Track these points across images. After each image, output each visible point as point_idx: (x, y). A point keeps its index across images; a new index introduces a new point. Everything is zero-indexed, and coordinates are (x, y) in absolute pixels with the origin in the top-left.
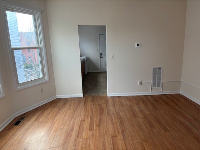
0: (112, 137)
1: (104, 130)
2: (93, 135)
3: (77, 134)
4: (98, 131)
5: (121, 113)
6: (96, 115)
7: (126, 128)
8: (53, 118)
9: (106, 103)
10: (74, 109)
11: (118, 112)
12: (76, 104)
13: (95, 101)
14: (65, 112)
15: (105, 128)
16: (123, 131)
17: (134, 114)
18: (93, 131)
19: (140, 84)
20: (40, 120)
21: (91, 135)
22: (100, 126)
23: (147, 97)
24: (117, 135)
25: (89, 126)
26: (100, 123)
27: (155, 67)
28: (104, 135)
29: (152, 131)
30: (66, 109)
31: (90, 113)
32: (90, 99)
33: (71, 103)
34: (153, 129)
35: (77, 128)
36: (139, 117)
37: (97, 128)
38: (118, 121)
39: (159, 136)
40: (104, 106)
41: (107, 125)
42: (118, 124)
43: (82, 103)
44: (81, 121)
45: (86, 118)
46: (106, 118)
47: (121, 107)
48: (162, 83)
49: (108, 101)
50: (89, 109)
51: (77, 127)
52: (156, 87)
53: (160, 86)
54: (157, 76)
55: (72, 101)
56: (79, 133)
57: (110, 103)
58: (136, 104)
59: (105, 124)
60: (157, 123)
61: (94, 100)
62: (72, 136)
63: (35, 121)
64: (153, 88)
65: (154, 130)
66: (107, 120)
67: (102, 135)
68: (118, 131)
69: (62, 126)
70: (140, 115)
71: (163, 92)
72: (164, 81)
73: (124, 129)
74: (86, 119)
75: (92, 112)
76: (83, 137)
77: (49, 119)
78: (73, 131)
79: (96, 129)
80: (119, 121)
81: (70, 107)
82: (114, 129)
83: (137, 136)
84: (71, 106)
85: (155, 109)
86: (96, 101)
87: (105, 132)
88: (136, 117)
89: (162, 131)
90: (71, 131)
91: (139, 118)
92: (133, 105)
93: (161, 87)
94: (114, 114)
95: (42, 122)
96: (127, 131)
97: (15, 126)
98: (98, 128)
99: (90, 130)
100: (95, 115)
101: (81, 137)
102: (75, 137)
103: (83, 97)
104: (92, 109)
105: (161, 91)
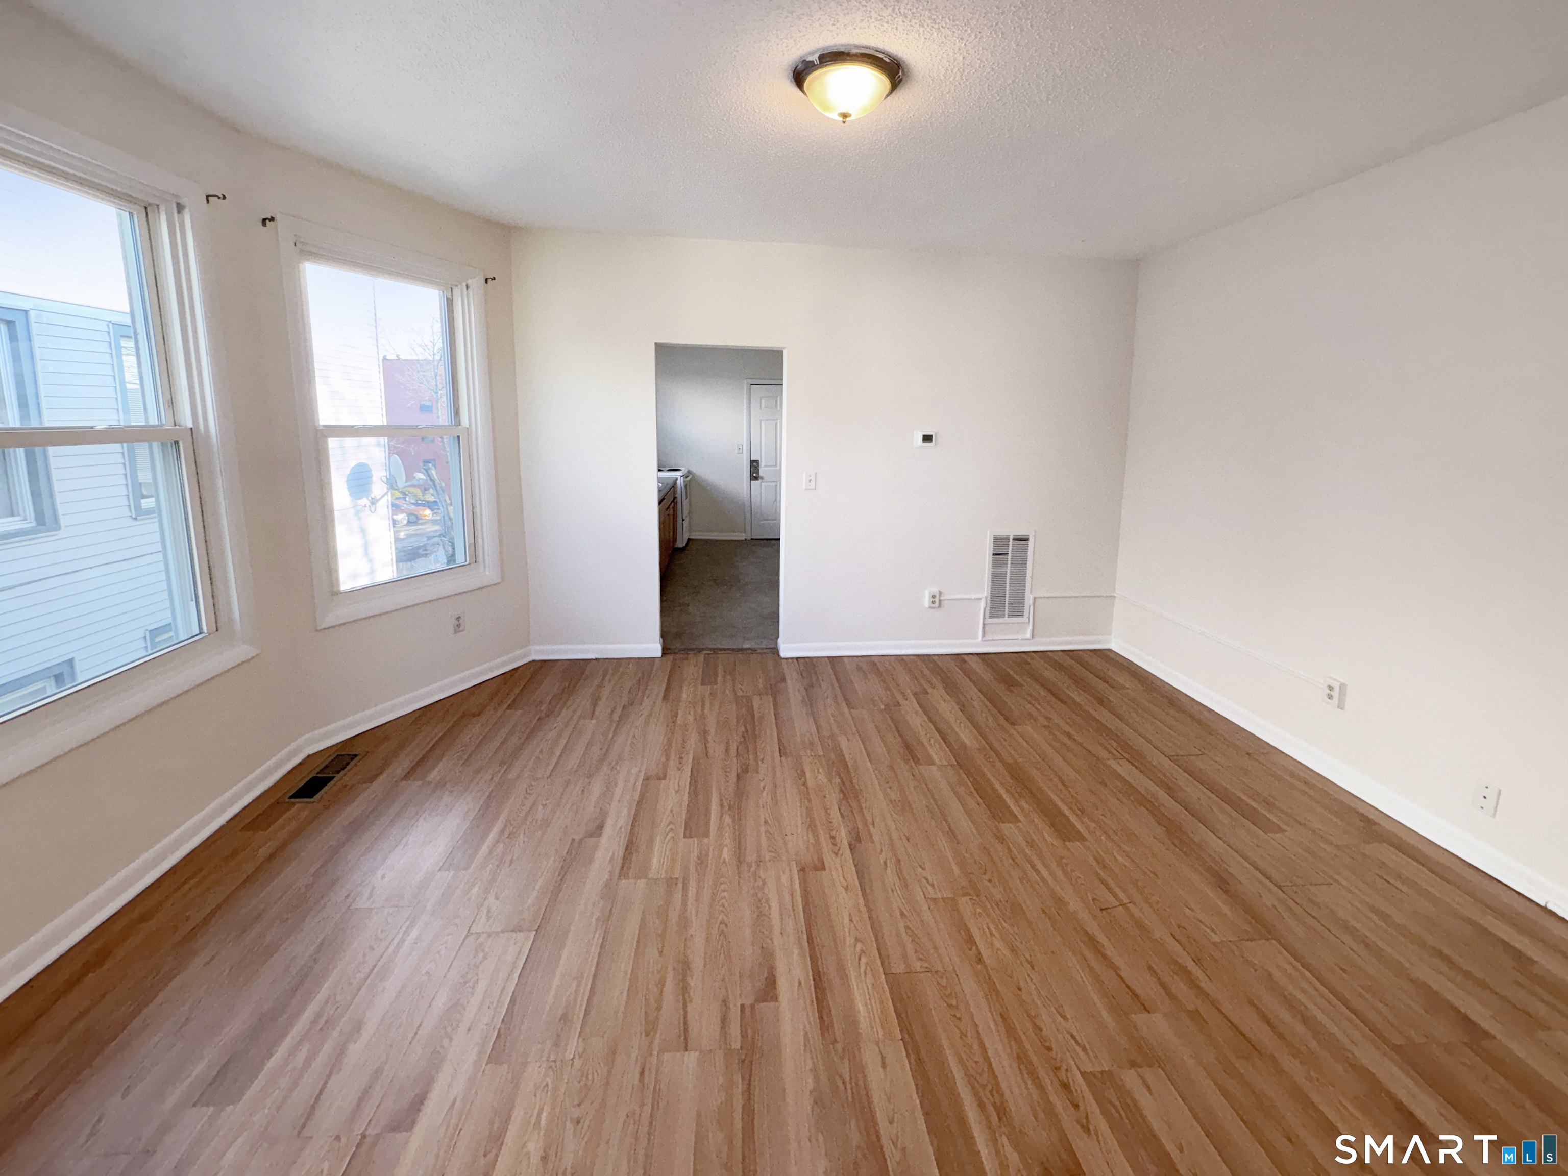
0: (802, 870)
1: (763, 829)
2: (702, 860)
3: (621, 854)
4: (728, 840)
5: (844, 743)
6: (722, 747)
7: (870, 820)
8: (502, 763)
9: (775, 688)
10: (616, 717)
11: (832, 737)
12: (626, 692)
13: (720, 679)
14: (570, 728)
15: (766, 822)
16: (858, 839)
17: (908, 747)
18: (707, 835)
19: (933, 602)
20: (435, 772)
21: (694, 856)
22: (739, 808)
23: (965, 662)
24: (829, 859)
25: (684, 812)
26: (740, 793)
27: (1002, 532)
28: (760, 861)
29: (1002, 839)
30: (575, 718)
31: (693, 740)
32: (692, 668)
33: (600, 686)
34: (1003, 826)
35: (622, 822)
36: (931, 763)
37: (727, 820)
38: (830, 781)
39: (1033, 866)
40: (763, 706)
41: (775, 800)
42: (833, 797)
43: (657, 688)
44: (647, 779)
45: (673, 763)
46: (774, 768)
47: (846, 710)
48: (1031, 602)
49: (783, 680)
50: (691, 718)
51: (625, 812)
52: (1007, 619)
53: (1022, 616)
54: (1009, 571)
55: (604, 676)
56: (630, 848)
57: (793, 689)
58: (915, 694)
59: (766, 797)
60: (1020, 795)
61: (716, 674)
62: (595, 866)
63: (407, 776)
64: (988, 621)
65: (1008, 829)
66: (774, 777)
67: (751, 857)
68: (833, 837)
69: (544, 806)
70: (936, 751)
71: (1036, 639)
72: (1042, 595)
73: (860, 826)
74: (672, 772)
75: (704, 733)
76: (652, 874)
77: (478, 771)
78: (600, 835)
79: (720, 829)
80: (838, 780)
81: (595, 704)
82: (811, 827)
83: (928, 865)
84: (601, 703)
85: (1007, 719)
86: (724, 681)
87: (764, 840)
88: (917, 762)
89: (1049, 839)
90: (591, 835)
91: (934, 768)
92: (900, 698)
93: (1025, 619)
94: (811, 744)
95: (441, 784)
96: (876, 838)
97: (294, 804)
98: (732, 817)
99: (689, 833)
100: (717, 750)
101: (643, 873)
102: (611, 873)
103: (659, 655)
104: (703, 717)
105: (1028, 635)
